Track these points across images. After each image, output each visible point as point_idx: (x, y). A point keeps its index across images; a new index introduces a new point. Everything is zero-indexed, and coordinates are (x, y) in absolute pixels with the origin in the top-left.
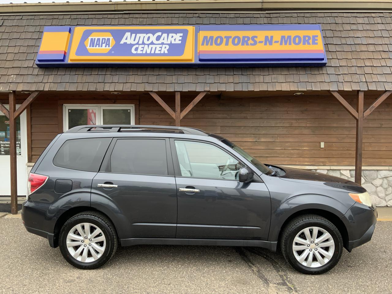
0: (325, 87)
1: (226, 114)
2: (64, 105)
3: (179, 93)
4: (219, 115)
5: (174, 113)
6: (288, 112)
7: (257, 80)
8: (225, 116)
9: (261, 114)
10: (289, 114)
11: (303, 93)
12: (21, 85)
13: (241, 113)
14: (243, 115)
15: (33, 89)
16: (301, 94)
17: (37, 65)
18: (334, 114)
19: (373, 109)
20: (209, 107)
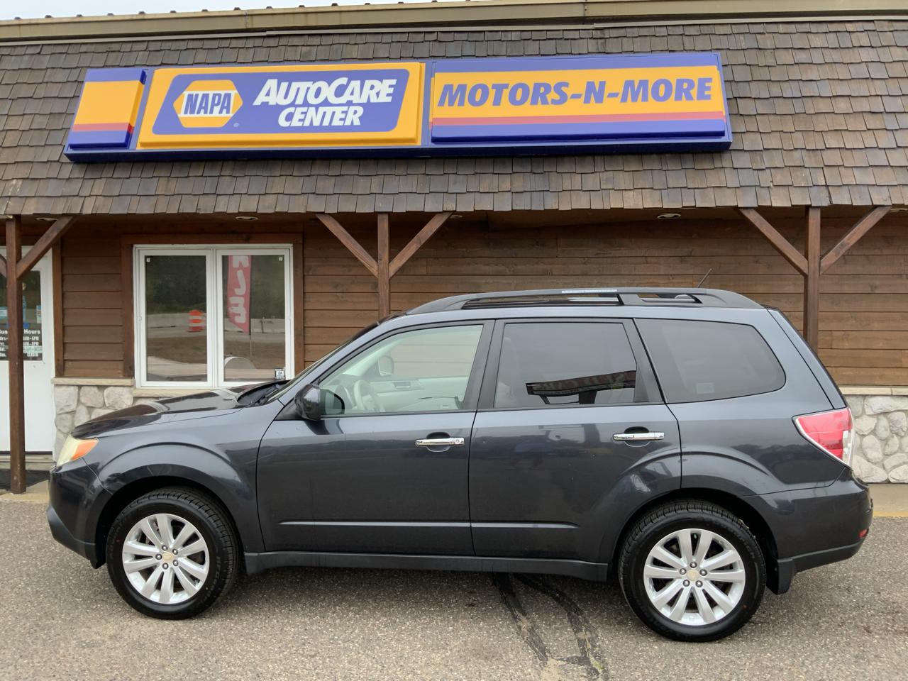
0: (727, 200)
1: (503, 265)
2: (135, 246)
3: (386, 217)
4: (487, 268)
5: (375, 262)
6: (649, 259)
7: (567, 185)
8: (501, 268)
9: (585, 263)
10: (651, 263)
11: (679, 215)
12: (33, 201)
13: (537, 263)
14: (541, 267)
15: (59, 210)
16: (676, 216)
17: (69, 156)
18: (757, 262)
19: (844, 250)
20: (465, 250)
